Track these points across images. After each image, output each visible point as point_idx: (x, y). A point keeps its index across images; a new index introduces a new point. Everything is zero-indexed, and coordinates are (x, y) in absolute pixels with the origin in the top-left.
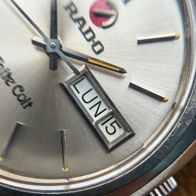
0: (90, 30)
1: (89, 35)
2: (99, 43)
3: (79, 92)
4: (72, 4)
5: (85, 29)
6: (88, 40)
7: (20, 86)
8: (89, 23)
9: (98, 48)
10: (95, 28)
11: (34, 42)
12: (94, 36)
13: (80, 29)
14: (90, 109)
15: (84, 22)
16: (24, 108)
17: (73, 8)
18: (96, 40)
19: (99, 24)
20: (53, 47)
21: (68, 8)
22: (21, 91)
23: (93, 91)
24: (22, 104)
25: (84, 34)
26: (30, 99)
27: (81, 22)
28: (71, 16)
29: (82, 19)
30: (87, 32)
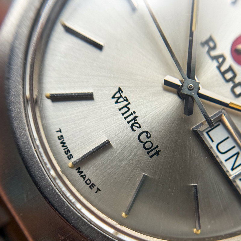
0: (230, 69)
2: (240, 84)
3: (213, 141)
4: (211, 39)
6: (227, 81)
7: (147, 132)
8: (230, 61)
9: (239, 90)
11: (167, 83)
12: (235, 77)
14: (226, 160)
15: (225, 60)
16: (151, 157)
17: (212, 44)
22: (148, 137)
23: (230, 140)
24: (148, 153)
26: (157, 147)
27: (221, 60)
28: (208, 52)
29: (222, 56)
30: (227, 71)
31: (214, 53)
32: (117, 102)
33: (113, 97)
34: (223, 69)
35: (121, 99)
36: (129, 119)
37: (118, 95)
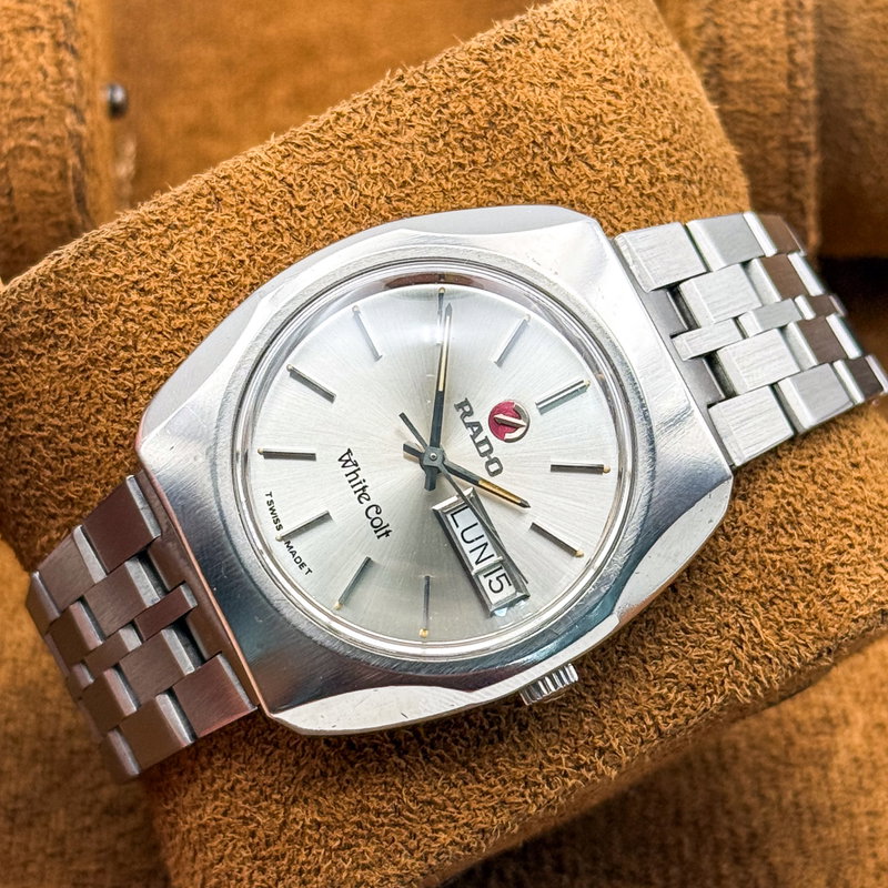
0: (486, 441)
1: (485, 448)
2: (496, 460)
3: (457, 526)
4: (466, 402)
5: (480, 438)
7: (377, 506)
8: (487, 432)
9: (494, 467)
10: (492, 438)
11: (407, 448)
12: (491, 450)
13: (473, 437)
14: (471, 552)
15: (480, 429)
16: (379, 537)
17: (467, 408)
18: (492, 456)
19: (500, 436)
20: (434, 459)
21: (459, 406)
22: (378, 513)
23: (479, 527)
24: (376, 532)
25: (478, 445)
26: (388, 525)
27: (475, 429)
28: (463, 417)
29: (477, 424)
30: (482, 443)
31: (468, 420)
32: (343, 466)
33: (340, 460)
34: (477, 440)
35: (350, 463)
36: (356, 488)
37: (346, 458)
